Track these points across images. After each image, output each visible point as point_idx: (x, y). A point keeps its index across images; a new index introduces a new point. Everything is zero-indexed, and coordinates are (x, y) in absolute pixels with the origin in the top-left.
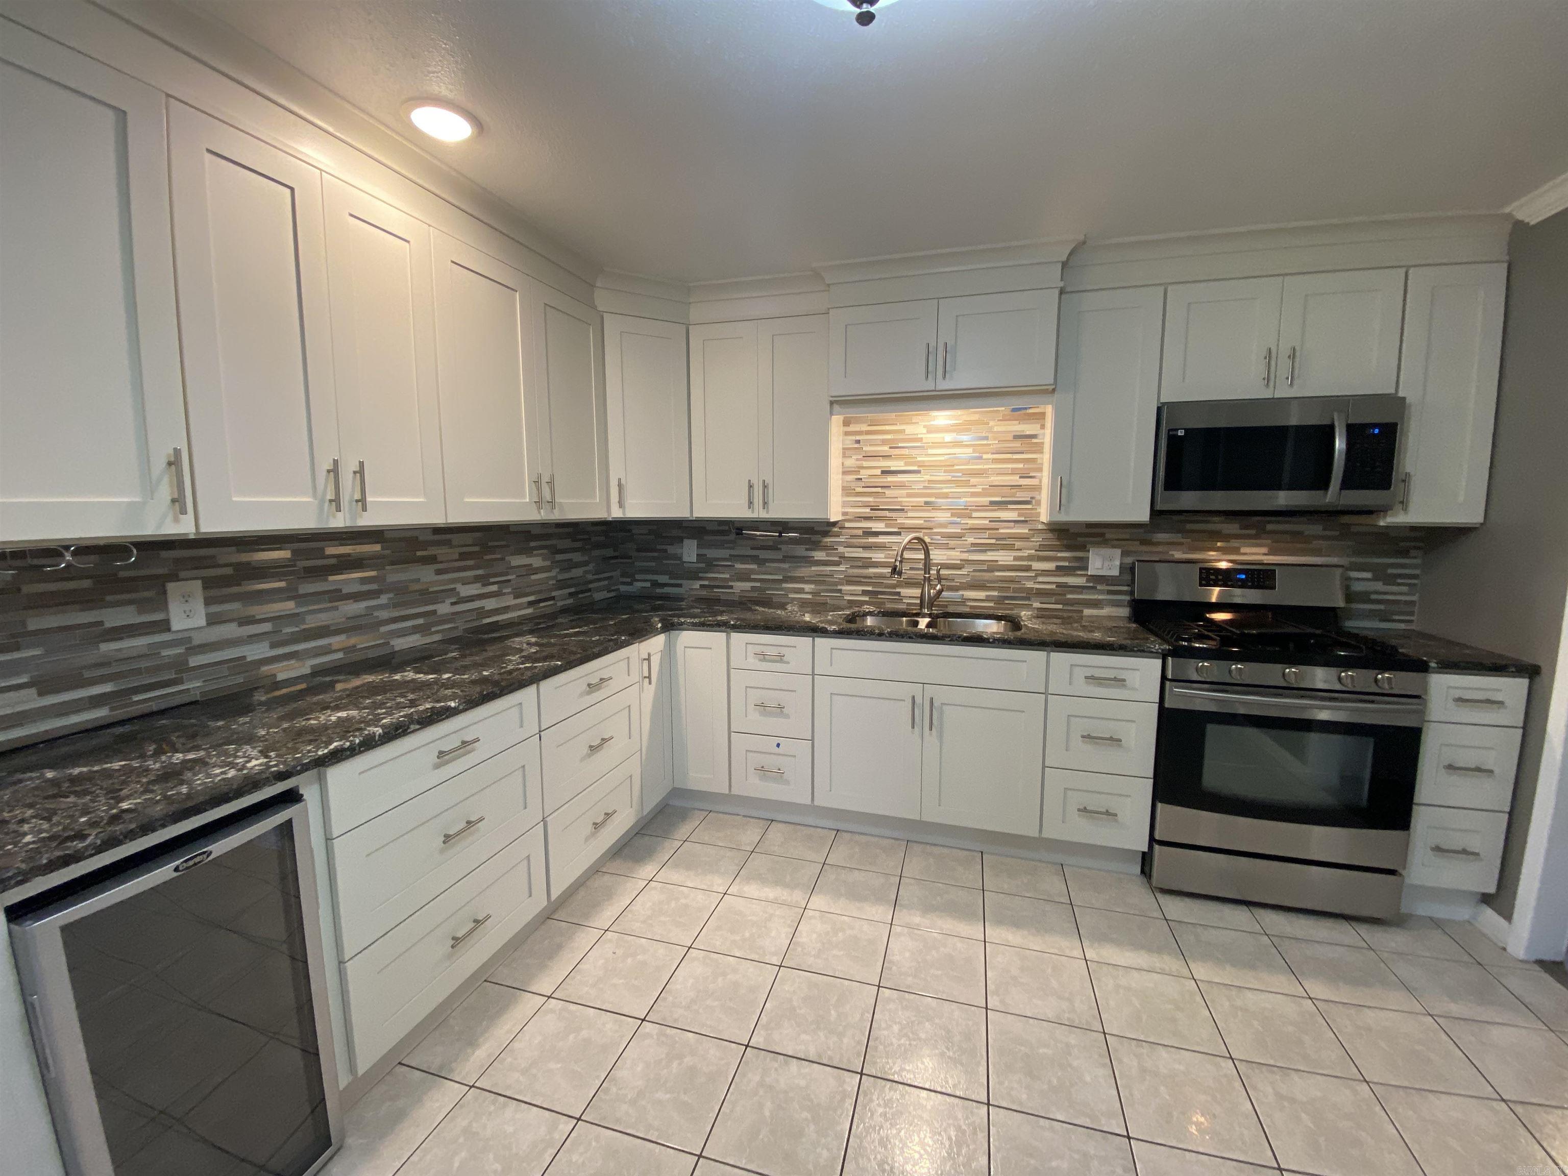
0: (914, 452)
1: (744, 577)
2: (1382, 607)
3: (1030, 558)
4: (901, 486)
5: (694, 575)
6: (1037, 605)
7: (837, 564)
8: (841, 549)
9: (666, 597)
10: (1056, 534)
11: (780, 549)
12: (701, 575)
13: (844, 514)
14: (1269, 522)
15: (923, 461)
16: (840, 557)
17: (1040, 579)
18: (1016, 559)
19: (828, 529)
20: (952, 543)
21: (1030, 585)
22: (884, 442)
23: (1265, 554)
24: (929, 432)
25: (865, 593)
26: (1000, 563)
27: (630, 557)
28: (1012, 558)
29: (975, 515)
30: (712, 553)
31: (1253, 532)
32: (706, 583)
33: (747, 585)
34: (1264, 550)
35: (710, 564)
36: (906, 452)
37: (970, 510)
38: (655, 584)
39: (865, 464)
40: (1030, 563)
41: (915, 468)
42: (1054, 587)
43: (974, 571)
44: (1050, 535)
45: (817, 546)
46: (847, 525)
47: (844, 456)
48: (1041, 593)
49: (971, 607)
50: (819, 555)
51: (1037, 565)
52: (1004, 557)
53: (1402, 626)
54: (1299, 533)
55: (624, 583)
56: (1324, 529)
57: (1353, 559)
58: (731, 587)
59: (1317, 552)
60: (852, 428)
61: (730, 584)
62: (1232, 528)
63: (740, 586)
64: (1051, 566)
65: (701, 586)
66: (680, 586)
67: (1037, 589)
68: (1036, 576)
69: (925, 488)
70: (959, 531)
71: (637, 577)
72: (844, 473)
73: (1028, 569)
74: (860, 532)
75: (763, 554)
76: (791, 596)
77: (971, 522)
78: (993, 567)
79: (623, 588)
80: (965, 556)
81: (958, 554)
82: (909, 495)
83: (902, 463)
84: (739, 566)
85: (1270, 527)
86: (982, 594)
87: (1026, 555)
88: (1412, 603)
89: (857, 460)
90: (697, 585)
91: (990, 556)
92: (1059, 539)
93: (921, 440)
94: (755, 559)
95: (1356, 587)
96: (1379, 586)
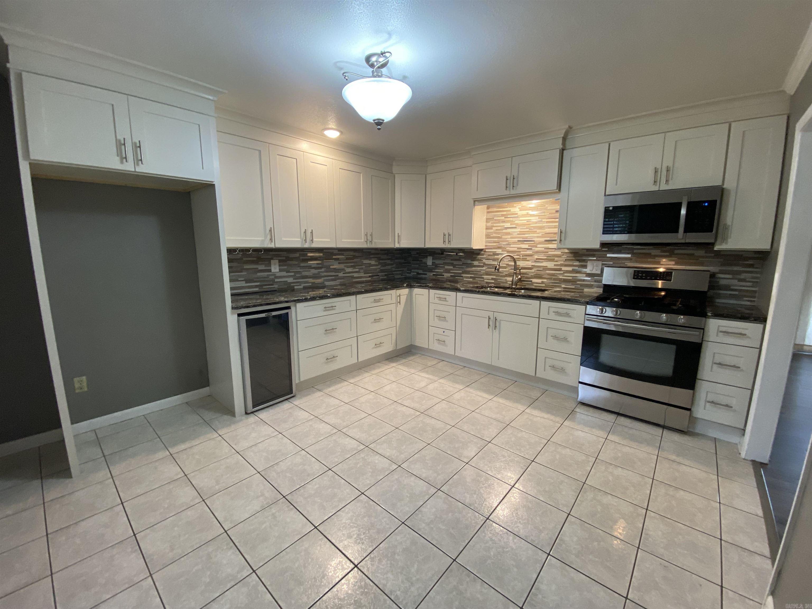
0: (514, 219)
1: (448, 271)
2: (737, 293)
3: (561, 265)
4: (508, 234)
5: (431, 270)
6: (563, 286)
7: (483, 267)
8: (484, 261)
9: (421, 279)
10: (573, 254)
11: (461, 260)
12: (433, 270)
13: (486, 246)
14: (675, 249)
15: (518, 223)
16: (483, 264)
17: (566, 275)
18: (555, 265)
19: (479, 252)
20: (528, 258)
21: (561, 277)
22: (502, 215)
23: (674, 265)
24: (520, 210)
25: (492, 279)
26: (549, 267)
27: (410, 263)
28: (553, 265)
29: (538, 246)
30: (437, 262)
31: (668, 254)
32: (435, 273)
33: (449, 275)
34: (673, 263)
35: (436, 266)
36: (511, 219)
37: (537, 244)
38: (418, 274)
39: (495, 225)
40: (561, 267)
41: (515, 226)
42: (571, 278)
43: (538, 270)
44: (570, 255)
45: (474, 259)
46: (487, 250)
47: (487, 222)
48: (565, 281)
49: (536, 286)
50: (476, 263)
51: (564, 268)
52: (550, 265)
53: (749, 303)
54: (693, 255)
55: (408, 273)
56: (706, 253)
57: (720, 268)
58: (443, 275)
59: (702, 264)
60: (490, 210)
61: (443, 274)
62: (655, 252)
63: (447, 275)
64: (570, 269)
65: (433, 275)
66: (426, 274)
67: (564, 279)
68: (564, 273)
69: (518, 234)
70: (531, 253)
71: (413, 271)
72: (487, 229)
73: (560, 270)
74: (492, 254)
75: (455, 263)
76: (465, 279)
77: (536, 249)
78: (546, 268)
79: (408, 275)
80: (533, 264)
81: (530, 263)
82: (511, 238)
83: (509, 224)
84: (446, 267)
85: (676, 252)
86: (540, 281)
87: (560, 264)
88: (755, 292)
89: (492, 223)
90: (432, 274)
91: (544, 264)
92: (574, 257)
93: (517, 214)
94: (452, 264)
95: (722, 282)
96: (735, 282)
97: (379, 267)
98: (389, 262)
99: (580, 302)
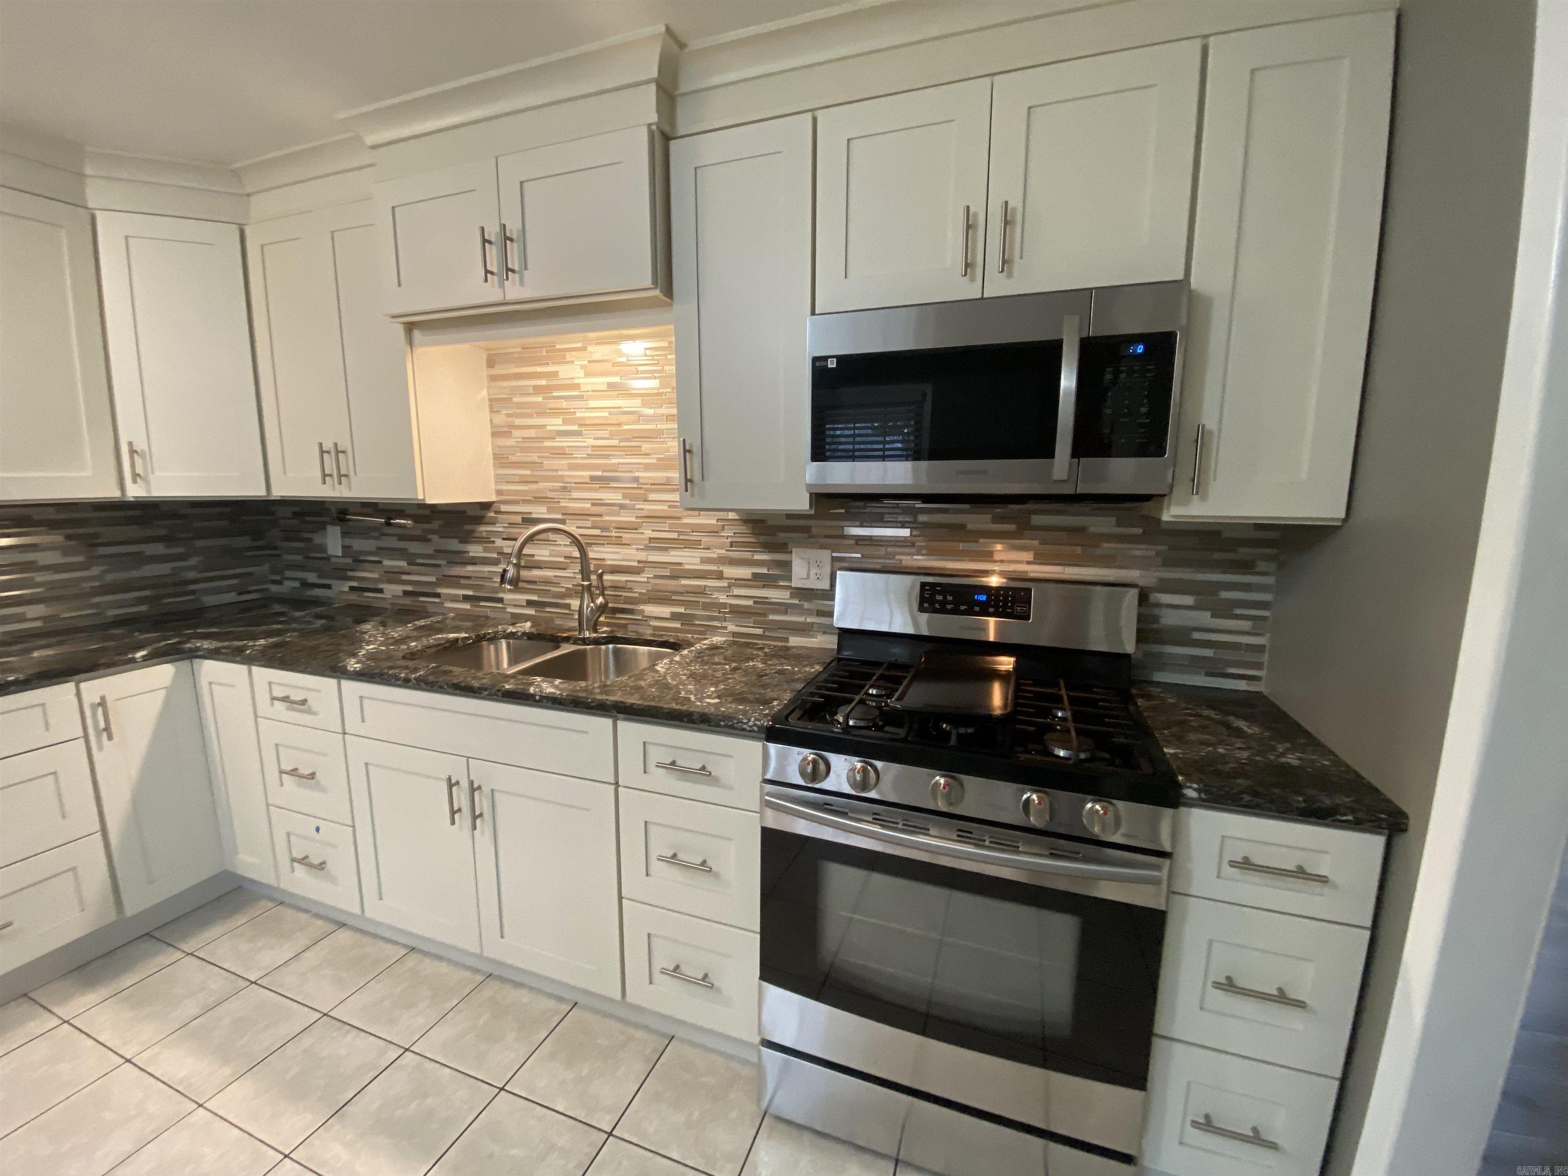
0: (573, 404)
1: (393, 576)
2: (1208, 653)
3: (721, 560)
4: (560, 453)
5: (341, 573)
6: (732, 628)
7: (495, 562)
8: (499, 542)
9: (316, 602)
10: (751, 525)
11: (429, 540)
12: (350, 574)
13: (499, 492)
14: (1036, 512)
15: (584, 418)
16: (499, 553)
17: (737, 591)
18: (704, 561)
19: (479, 513)
20: (626, 536)
21: (723, 598)
22: (537, 390)
23: (1029, 563)
24: (587, 375)
25: (530, 603)
26: (687, 567)
27: (276, 548)
28: (698, 561)
30: (359, 544)
31: (1012, 527)
32: (355, 584)
33: (398, 589)
34: (1028, 556)
35: (358, 561)
36: (564, 404)
38: (305, 584)
39: (518, 422)
40: (721, 568)
41: (575, 428)
42: (750, 603)
43: (656, 577)
44: (743, 529)
45: (467, 538)
46: (504, 508)
47: (492, 411)
48: (738, 612)
49: (655, 628)
50: (475, 550)
51: (731, 572)
52: (690, 559)
53: (1241, 685)
54: (1081, 530)
55: (274, 582)
56: (1119, 525)
57: (1158, 574)
58: (381, 591)
59: (1107, 561)
60: (498, 370)
61: (381, 586)
62: (978, 520)
63: (393, 590)
64: (745, 572)
65: (352, 589)
66: (328, 587)
67: (731, 605)
68: (729, 586)
69: (589, 456)
70: (634, 519)
71: (288, 573)
72: (495, 434)
73: (720, 576)
74: (518, 519)
75: (414, 548)
76: (448, 605)
78: (678, 573)
79: (274, 588)
80: (642, 556)
81: (634, 552)
82: (572, 467)
83: (559, 421)
84: (387, 563)
85: (1036, 520)
86: (665, 611)
87: (715, 556)
88: (1259, 648)
89: (508, 415)
90: (345, 586)
91: (675, 556)
92: (754, 534)
93: (577, 387)
94: (402, 554)
95: (1170, 619)
96: (1204, 618)
97: (95, 571)
98: (159, 549)
99: (744, 730)
